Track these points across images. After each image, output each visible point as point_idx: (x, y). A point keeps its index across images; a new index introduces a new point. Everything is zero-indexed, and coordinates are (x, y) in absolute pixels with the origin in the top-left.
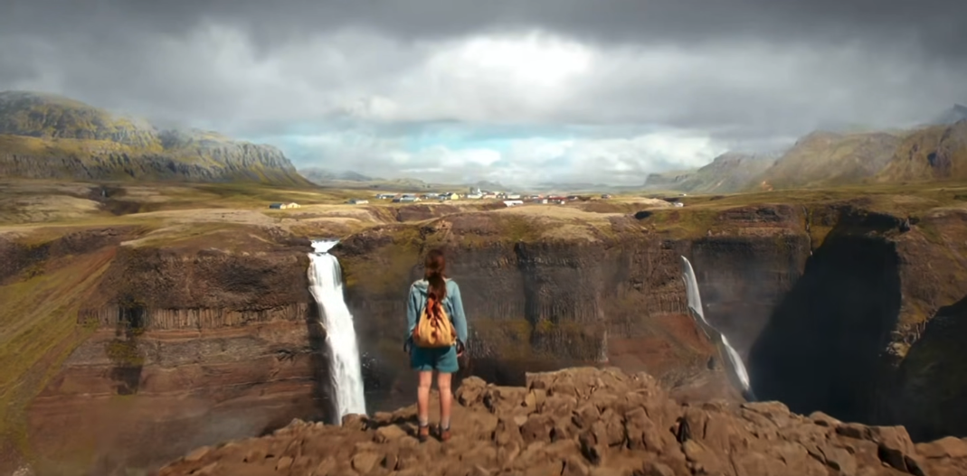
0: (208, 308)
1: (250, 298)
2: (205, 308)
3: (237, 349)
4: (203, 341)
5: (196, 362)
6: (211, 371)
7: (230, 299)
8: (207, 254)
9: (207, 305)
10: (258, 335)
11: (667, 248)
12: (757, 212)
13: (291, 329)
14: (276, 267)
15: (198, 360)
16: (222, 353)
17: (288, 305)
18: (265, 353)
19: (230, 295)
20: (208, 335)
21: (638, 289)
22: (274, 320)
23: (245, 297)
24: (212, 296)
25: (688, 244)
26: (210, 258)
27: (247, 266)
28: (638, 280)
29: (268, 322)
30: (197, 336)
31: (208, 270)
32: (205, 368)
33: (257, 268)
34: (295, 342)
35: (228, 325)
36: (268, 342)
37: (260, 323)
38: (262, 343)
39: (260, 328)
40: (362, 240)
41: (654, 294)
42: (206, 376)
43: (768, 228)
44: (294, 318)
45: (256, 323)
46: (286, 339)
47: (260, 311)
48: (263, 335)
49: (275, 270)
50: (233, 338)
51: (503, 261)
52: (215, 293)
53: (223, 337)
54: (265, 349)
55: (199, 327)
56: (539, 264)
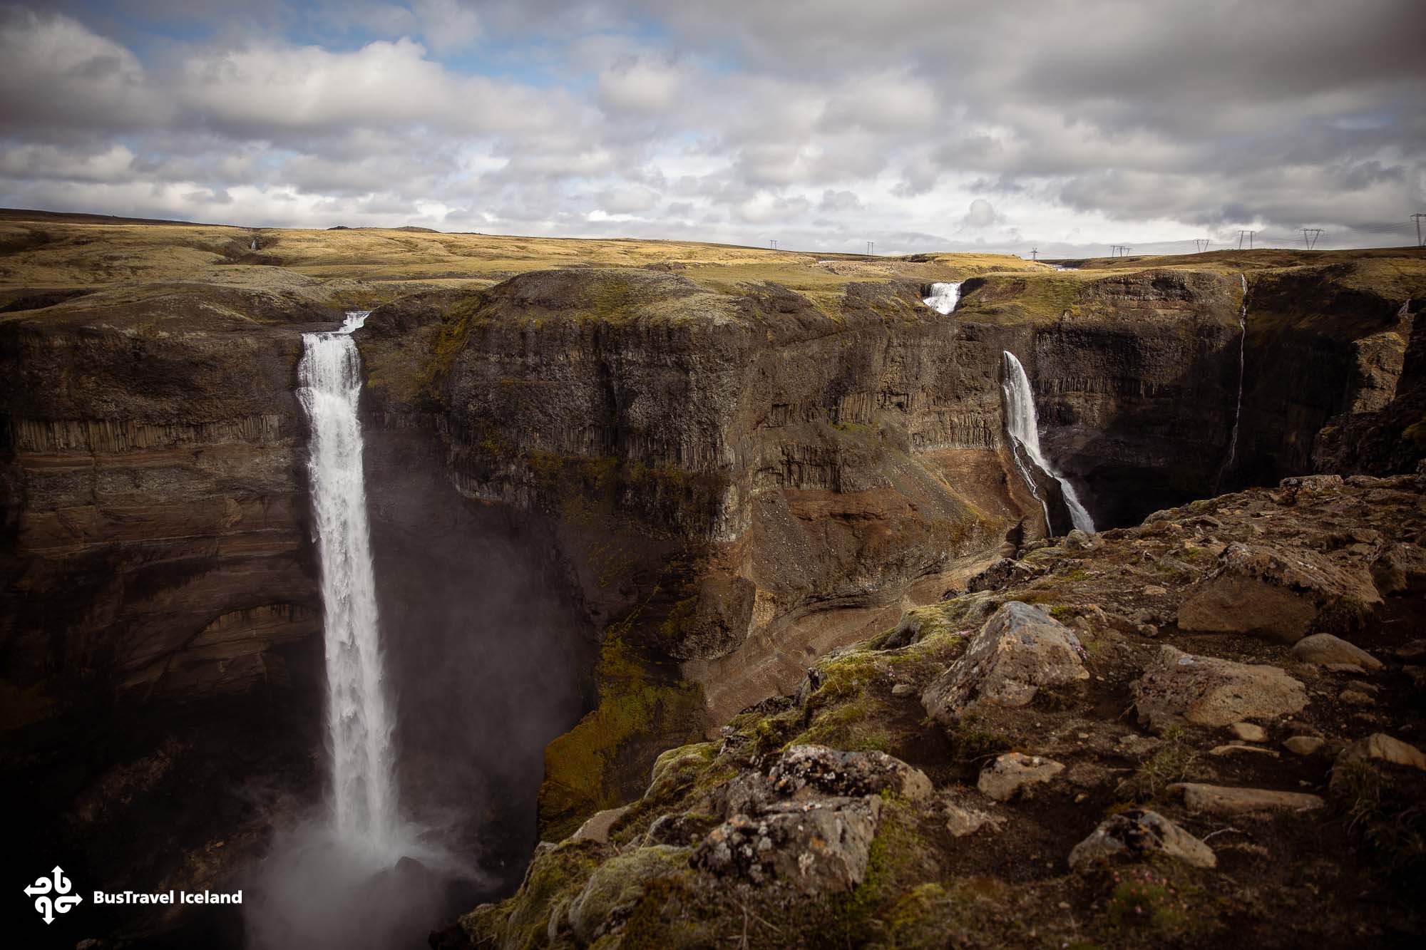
0: (103, 420)
1: (175, 406)
2: (98, 421)
3: (161, 485)
4: (100, 472)
5: (90, 503)
6: (119, 518)
7: (140, 407)
8: (92, 334)
9: (101, 416)
10: (194, 464)
11: (970, 339)
12: (1154, 284)
13: (254, 456)
14: (213, 358)
15: (94, 500)
16: (135, 491)
17: (246, 418)
18: (210, 492)
19: (139, 400)
20: (107, 462)
21: (900, 405)
22: (223, 442)
23: (169, 405)
24: (105, 401)
25: (1027, 333)
26: (97, 341)
27: (163, 355)
28: (895, 390)
29: (214, 445)
30: (88, 463)
31: (94, 361)
32: (106, 513)
33: (180, 358)
34: (262, 477)
35: (140, 448)
36: (212, 475)
37: (200, 445)
38: (204, 476)
39: (197, 454)
40: (393, 316)
41: (939, 413)
42: (112, 524)
43: (1169, 312)
44: (257, 439)
45: (193, 445)
46: (243, 471)
47: (199, 427)
48: (204, 465)
49: (211, 362)
50: (153, 468)
51: (575, 355)
52: (113, 396)
53: (134, 465)
54: (208, 485)
55: (91, 451)
56: (630, 363)
